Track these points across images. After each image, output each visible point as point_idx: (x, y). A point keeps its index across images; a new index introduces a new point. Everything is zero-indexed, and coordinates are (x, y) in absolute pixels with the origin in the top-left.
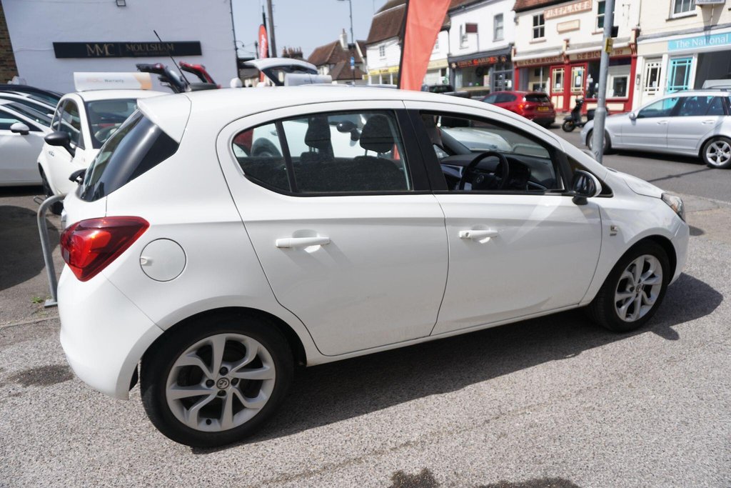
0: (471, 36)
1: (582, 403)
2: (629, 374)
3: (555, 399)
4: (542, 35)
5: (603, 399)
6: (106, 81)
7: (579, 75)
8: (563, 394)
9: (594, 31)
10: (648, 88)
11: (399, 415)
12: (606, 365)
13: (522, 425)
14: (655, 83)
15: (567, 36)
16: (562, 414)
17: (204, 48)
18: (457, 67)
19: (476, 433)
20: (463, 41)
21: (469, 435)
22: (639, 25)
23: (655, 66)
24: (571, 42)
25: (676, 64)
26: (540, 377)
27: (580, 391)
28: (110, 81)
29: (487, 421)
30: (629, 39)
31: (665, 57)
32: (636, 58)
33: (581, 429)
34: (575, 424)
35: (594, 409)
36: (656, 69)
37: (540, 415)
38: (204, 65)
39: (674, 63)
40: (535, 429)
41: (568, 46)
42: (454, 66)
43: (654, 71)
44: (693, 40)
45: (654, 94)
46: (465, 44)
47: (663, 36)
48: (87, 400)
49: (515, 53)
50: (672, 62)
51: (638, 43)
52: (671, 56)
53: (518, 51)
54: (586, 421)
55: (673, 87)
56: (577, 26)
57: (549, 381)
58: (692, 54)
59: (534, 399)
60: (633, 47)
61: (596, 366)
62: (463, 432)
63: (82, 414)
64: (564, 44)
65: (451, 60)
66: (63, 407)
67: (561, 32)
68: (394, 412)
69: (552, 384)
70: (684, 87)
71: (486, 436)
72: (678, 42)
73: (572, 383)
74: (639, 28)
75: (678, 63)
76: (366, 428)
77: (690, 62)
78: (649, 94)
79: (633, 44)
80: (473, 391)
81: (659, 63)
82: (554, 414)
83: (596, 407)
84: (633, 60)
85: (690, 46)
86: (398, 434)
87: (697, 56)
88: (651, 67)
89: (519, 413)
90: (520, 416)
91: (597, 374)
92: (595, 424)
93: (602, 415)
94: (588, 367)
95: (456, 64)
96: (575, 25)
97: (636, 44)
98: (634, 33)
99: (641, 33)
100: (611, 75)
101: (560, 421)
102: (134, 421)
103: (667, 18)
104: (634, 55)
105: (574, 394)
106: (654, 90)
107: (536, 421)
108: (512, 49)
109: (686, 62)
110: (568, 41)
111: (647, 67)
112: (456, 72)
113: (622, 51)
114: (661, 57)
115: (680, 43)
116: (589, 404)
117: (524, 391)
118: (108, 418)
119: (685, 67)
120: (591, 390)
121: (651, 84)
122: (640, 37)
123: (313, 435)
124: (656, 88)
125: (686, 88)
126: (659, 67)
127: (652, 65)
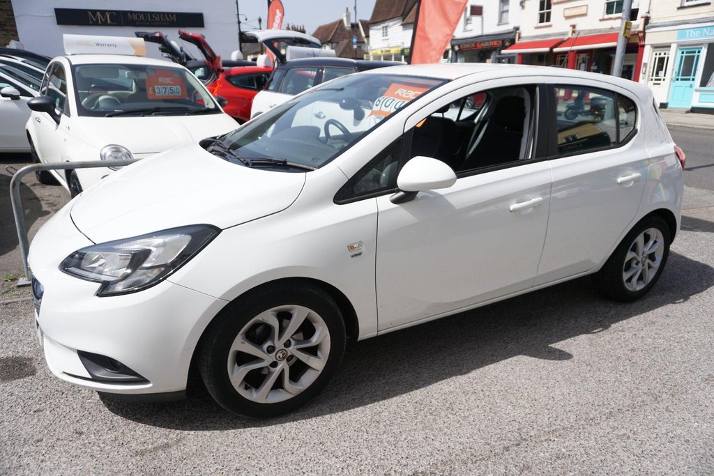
0: (476, 19)
1: (614, 428)
2: (664, 395)
3: (583, 422)
4: (548, 20)
5: (638, 424)
6: (98, 44)
7: (584, 62)
8: (592, 416)
9: (602, 18)
10: (654, 77)
11: (404, 436)
12: (637, 382)
13: (547, 454)
14: (661, 73)
15: (573, 21)
16: (592, 443)
17: (206, 20)
18: (460, 50)
19: (494, 464)
20: (467, 24)
21: (486, 466)
22: (648, 12)
23: (662, 55)
24: (578, 28)
25: (685, 54)
26: (563, 394)
27: (611, 413)
28: (101, 45)
29: (507, 449)
30: (637, 27)
31: (674, 47)
32: (643, 46)
33: (617, 464)
34: (609, 457)
35: (629, 437)
36: (664, 58)
37: (567, 443)
38: (204, 35)
39: (683, 53)
40: (563, 460)
41: (574, 32)
42: (457, 48)
43: (661, 60)
44: (704, 29)
45: (659, 84)
46: (469, 27)
47: (673, 25)
48: (48, 403)
49: (519, 38)
50: (680, 52)
51: (646, 31)
52: (680, 46)
53: (522, 35)
54: (620, 452)
55: (680, 77)
56: (585, 12)
57: (574, 400)
58: (702, 44)
59: (559, 422)
60: (641, 35)
61: (625, 383)
62: (479, 462)
63: (39, 420)
64: (570, 30)
65: (454, 42)
66: (19, 410)
67: (567, 18)
68: (398, 431)
69: (578, 403)
70: (691, 77)
71: (506, 468)
72: (688, 31)
73: (601, 403)
74: (649, 15)
75: (687, 53)
76: (366, 451)
77: (699, 52)
78: (654, 84)
79: (641, 32)
80: (488, 408)
81: (667, 52)
82: (583, 442)
83: (631, 435)
84: (640, 48)
85: (701, 36)
86: (404, 462)
87: (707, 46)
88: (658, 56)
89: (543, 438)
90: (545, 443)
91: (628, 393)
92: (632, 457)
93: (639, 446)
94: (617, 383)
95: (459, 46)
96: (583, 11)
97: (644, 32)
98: (643, 20)
99: (650, 21)
101: (591, 452)
102: (98, 431)
103: (679, 6)
104: (642, 43)
105: (604, 417)
106: (660, 80)
107: (564, 450)
108: (516, 33)
109: (695, 52)
110: (574, 27)
111: (654, 56)
112: (459, 54)
114: (670, 47)
115: (689, 32)
116: (622, 432)
117: (546, 411)
118: (68, 426)
119: (694, 56)
120: (623, 413)
121: (657, 73)
122: (649, 25)
123: (304, 459)
124: (662, 78)
125: (693, 80)
126: (666, 56)
127: (660, 54)
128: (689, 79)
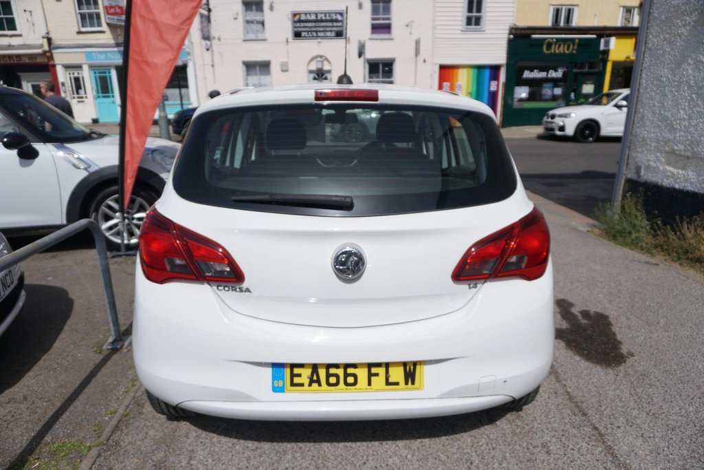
10: (76, 96)
14: (82, 91)
22: (48, 33)
23: (76, 75)
25: (97, 75)
30: (41, 46)
31: (85, 67)
32: (54, 66)
36: (79, 78)
39: (95, 73)
43: (77, 80)
44: (109, 54)
45: (83, 102)
47: (78, 47)
50: (93, 72)
51: (53, 51)
52: (91, 67)
55: (101, 95)
58: (110, 66)
60: (48, 54)
70: (110, 94)
72: (94, 54)
74: (49, 36)
75: (100, 73)
77: (109, 73)
78: (79, 102)
79: (47, 52)
81: (80, 73)
84: (51, 69)
85: (107, 58)
87: (115, 68)
88: (72, 76)
97: (50, 51)
98: (45, 40)
99: (53, 42)
100: (28, 82)
103: (77, 31)
104: (51, 63)
106: (82, 98)
109: (105, 73)
111: (68, 76)
113: (36, 58)
114: (81, 67)
115: (97, 55)
119: (106, 77)
121: (78, 93)
122: (53, 45)
124: (84, 96)
125: (113, 97)
126: (80, 76)
127: (73, 74)
128: (108, 97)
